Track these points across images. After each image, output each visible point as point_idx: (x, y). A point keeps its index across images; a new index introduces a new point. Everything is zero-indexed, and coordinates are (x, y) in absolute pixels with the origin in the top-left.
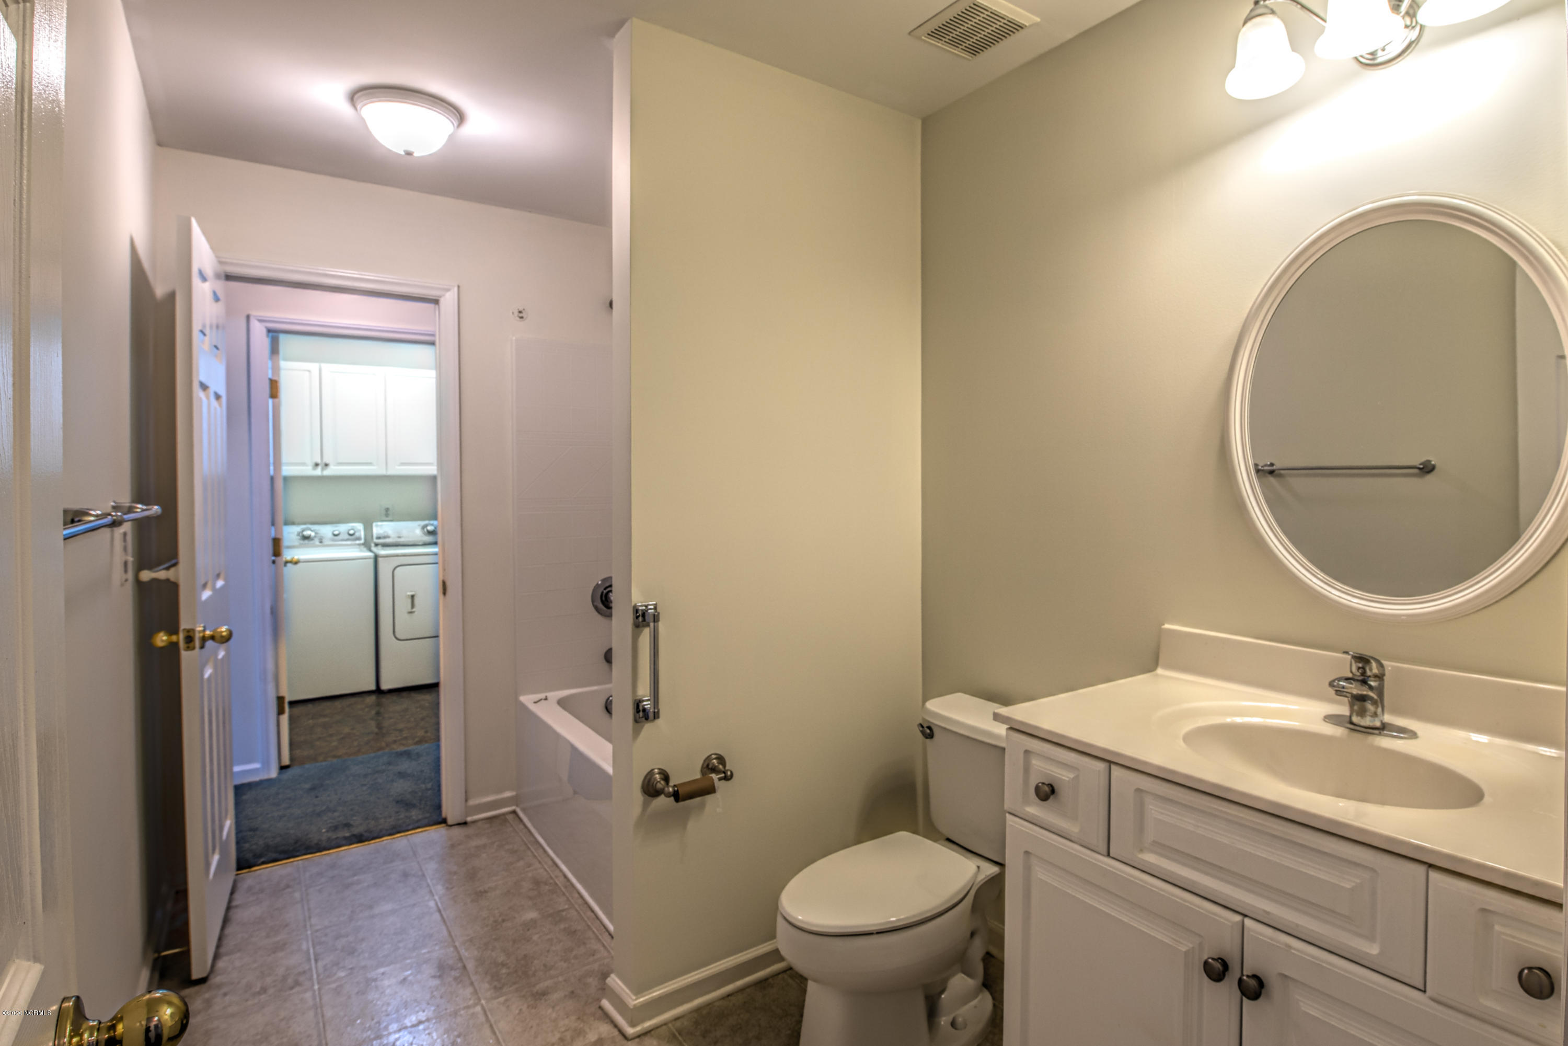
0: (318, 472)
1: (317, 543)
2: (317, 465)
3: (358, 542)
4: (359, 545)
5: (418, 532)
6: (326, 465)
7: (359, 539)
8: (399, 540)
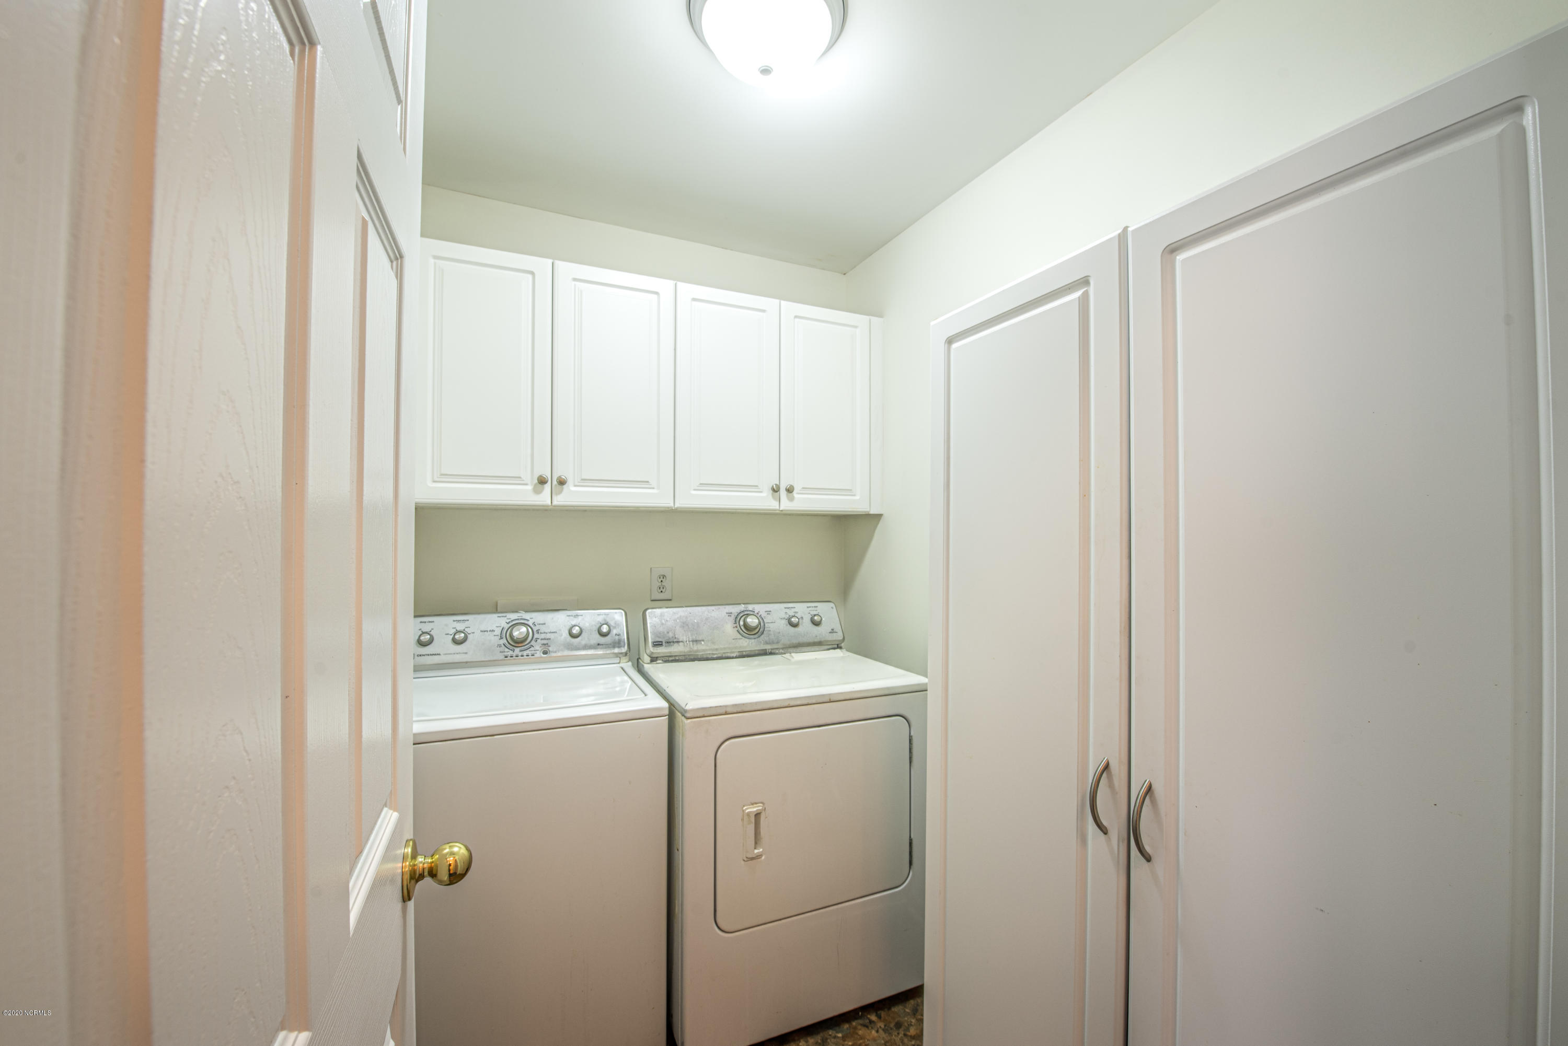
0: (544, 498)
1: (539, 654)
2: (542, 481)
3: (616, 650)
4: (617, 655)
5: (729, 629)
6: (562, 482)
7: (618, 644)
8: (696, 647)
